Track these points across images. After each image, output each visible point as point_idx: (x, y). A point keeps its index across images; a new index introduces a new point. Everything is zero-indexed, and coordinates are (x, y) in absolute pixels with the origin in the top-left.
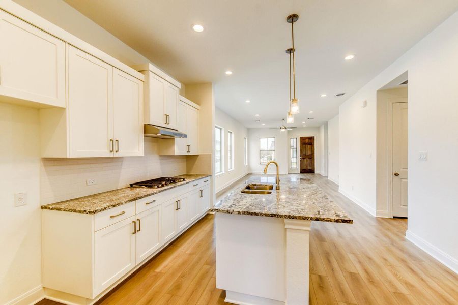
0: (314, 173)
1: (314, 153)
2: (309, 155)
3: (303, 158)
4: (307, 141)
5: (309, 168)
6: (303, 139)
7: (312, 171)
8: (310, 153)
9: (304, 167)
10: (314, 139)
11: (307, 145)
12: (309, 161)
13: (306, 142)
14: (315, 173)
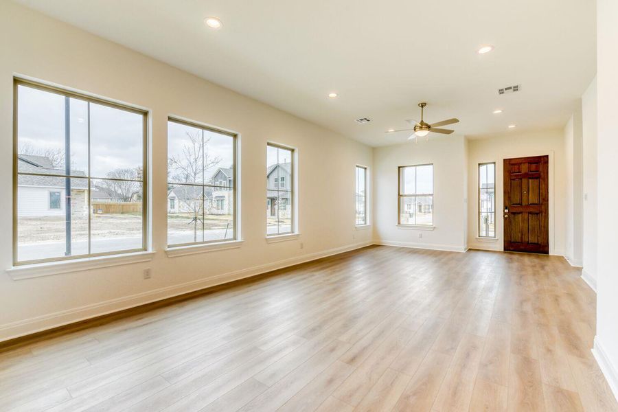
0: (547, 253)
1: (546, 200)
2: (528, 206)
3: (514, 214)
4: (524, 168)
5: (532, 239)
6: (512, 166)
7: (539, 248)
8: (532, 199)
9: (516, 237)
10: (547, 162)
11: (524, 181)
12: (533, 221)
13: (523, 172)
14: (551, 253)
